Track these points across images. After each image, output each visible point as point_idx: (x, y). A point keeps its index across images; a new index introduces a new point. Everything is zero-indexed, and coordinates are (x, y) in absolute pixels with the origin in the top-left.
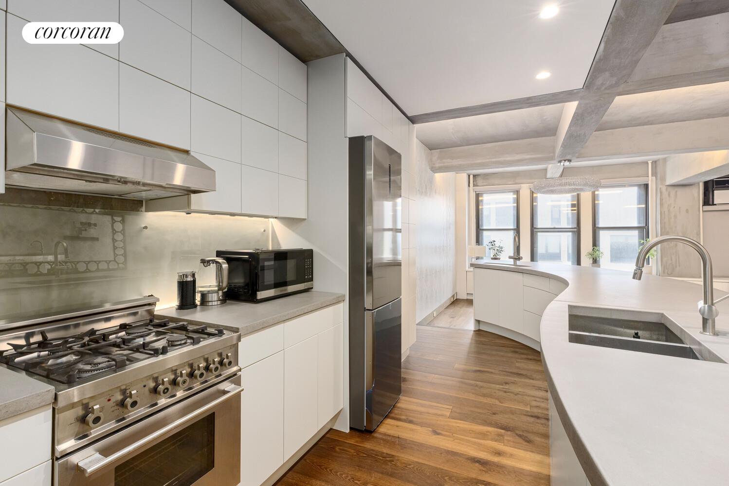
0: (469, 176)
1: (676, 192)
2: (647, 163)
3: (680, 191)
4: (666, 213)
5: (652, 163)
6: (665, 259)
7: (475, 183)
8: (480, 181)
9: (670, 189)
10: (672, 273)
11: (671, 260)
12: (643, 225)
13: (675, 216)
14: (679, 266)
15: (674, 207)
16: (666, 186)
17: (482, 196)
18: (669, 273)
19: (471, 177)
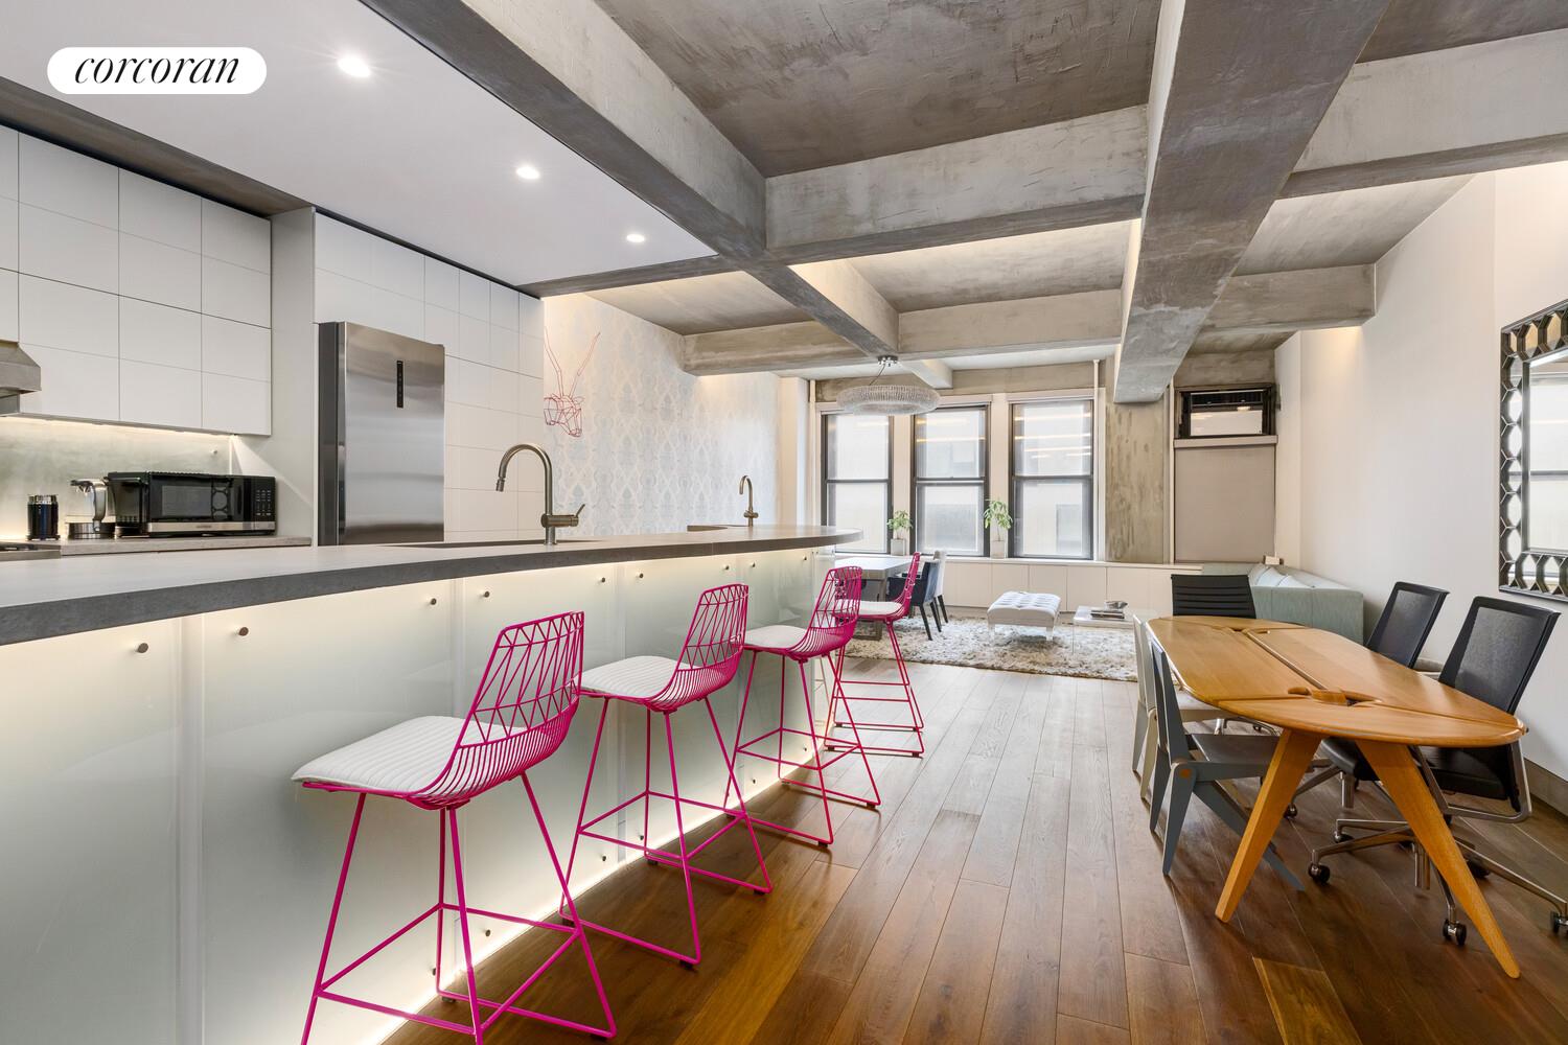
0: (809, 382)
1: (1130, 414)
2: (1092, 363)
3: (1136, 412)
4: (1115, 452)
5: (1099, 363)
6: (1112, 532)
7: (820, 395)
8: (827, 392)
9: (1121, 408)
10: (1122, 556)
11: (1122, 533)
12: (1088, 473)
13: (1128, 457)
14: (1133, 542)
15: (1127, 441)
16: (1115, 403)
17: (834, 421)
18: (1118, 555)
19: (813, 384)
